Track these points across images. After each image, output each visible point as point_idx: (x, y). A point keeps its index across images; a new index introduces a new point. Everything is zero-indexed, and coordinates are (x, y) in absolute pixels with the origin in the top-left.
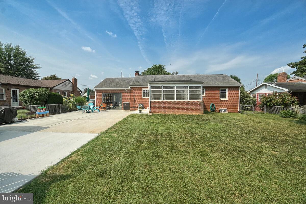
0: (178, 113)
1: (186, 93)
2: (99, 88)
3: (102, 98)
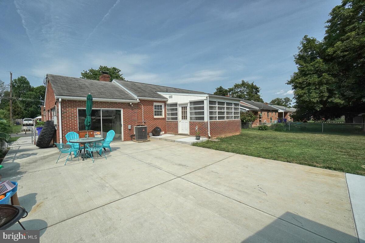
0: (229, 135)
1: (232, 111)
2: (71, 95)
3: (78, 120)
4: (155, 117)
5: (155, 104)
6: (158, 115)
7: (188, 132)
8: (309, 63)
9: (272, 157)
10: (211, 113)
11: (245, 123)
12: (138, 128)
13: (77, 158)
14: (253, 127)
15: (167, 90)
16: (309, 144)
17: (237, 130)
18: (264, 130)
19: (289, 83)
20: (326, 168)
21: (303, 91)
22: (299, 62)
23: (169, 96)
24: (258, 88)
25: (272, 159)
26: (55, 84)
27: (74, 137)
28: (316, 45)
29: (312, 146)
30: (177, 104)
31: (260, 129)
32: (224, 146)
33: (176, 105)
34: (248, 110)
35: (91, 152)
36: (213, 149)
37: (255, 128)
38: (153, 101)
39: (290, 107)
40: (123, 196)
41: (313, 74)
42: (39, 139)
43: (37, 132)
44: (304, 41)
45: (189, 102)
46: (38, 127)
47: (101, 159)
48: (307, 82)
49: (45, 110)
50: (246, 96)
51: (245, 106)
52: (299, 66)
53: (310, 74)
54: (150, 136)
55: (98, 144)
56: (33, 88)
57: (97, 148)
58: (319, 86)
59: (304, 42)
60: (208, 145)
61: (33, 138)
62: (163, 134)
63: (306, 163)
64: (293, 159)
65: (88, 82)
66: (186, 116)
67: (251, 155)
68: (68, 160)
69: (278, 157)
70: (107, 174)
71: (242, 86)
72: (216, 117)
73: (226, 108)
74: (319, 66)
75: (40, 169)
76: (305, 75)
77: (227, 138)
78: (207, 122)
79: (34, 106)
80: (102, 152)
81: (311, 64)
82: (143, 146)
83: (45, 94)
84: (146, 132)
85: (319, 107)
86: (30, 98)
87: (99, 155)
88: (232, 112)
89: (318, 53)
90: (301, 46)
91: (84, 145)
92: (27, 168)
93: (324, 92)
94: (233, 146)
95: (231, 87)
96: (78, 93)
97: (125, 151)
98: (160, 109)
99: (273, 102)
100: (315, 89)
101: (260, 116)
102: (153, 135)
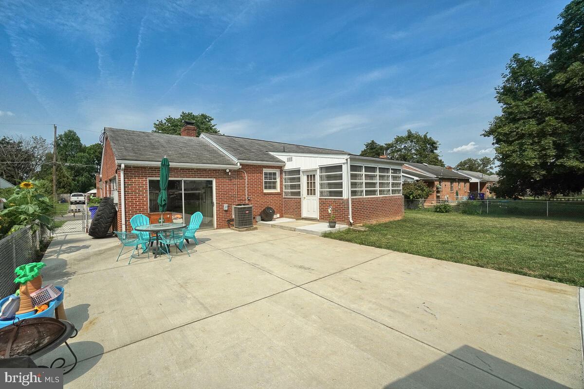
0: (384, 220)
1: (389, 181)
2: (138, 159)
3: (148, 196)
4: (266, 191)
5: (265, 170)
6: (270, 188)
7: (316, 215)
8: (522, 100)
9: (451, 258)
10: (353, 185)
11: (412, 201)
12: (239, 208)
13: (146, 254)
14: (425, 207)
15: (285, 148)
16: (519, 237)
17: (396, 213)
18: (443, 212)
19: (488, 134)
20: (544, 278)
21: (511, 148)
22: (503, 99)
23: (288, 158)
24: (435, 143)
25: (452, 261)
26: (116, 142)
27: (142, 223)
28: (535, 68)
29: (524, 240)
30: (300, 170)
31: (438, 210)
32: (373, 238)
33: (298, 172)
34: (416, 178)
35: (167, 245)
36: (356, 243)
37: (429, 209)
38: (263, 166)
39: (491, 174)
40: (211, 313)
41: (529, 118)
42: (93, 224)
43: (90, 213)
44: (513, 63)
45: (319, 167)
46: (91, 207)
47: (182, 257)
48: (517, 133)
49: (101, 180)
50: (415, 157)
51: (412, 172)
52: (505, 106)
53: (525, 119)
54: (257, 222)
55: (178, 234)
56: (85, 148)
57: (175, 240)
58: (539, 139)
59: (513, 66)
60: (349, 237)
61: (84, 222)
62: (278, 218)
63: (510, 268)
64: (487, 262)
65: (164, 137)
66: (314, 190)
67: (418, 253)
68: (133, 257)
69: (463, 257)
70: (189, 279)
71: (409, 140)
72: (362, 191)
73: (379, 177)
74: (540, 104)
75: (94, 269)
76: (515, 120)
77: (380, 225)
78: (348, 200)
79: (86, 174)
80: (184, 245)
81: (525, 101)
82: (247, 237)
83: (101, 155)
84: (252, 215)
85: (539, 173)
86: (81, 162)
87: (178, 250)
88: (388, 184)
89: (538, 83)
90: (507, 72)
91: (157, 235)
92: (76, 267)
93: (547, 149)
94: (389, 239)
95: (390, 142)
96: (150, 155)
97: (219, 244)
98: (274, 179)
99: (462, 166)
100: (532, 144)
101: (437, 188)
102: (263, 220)
